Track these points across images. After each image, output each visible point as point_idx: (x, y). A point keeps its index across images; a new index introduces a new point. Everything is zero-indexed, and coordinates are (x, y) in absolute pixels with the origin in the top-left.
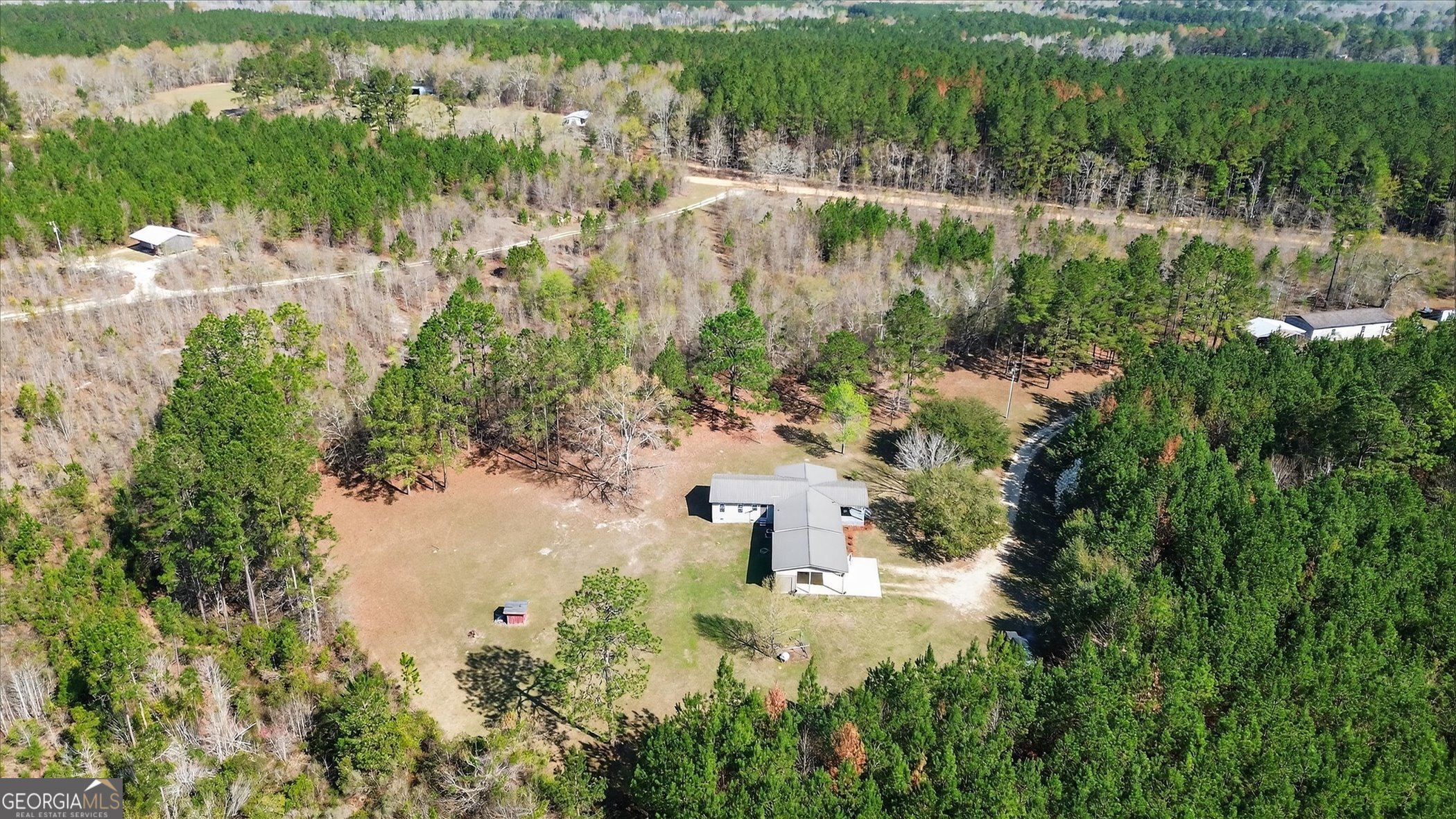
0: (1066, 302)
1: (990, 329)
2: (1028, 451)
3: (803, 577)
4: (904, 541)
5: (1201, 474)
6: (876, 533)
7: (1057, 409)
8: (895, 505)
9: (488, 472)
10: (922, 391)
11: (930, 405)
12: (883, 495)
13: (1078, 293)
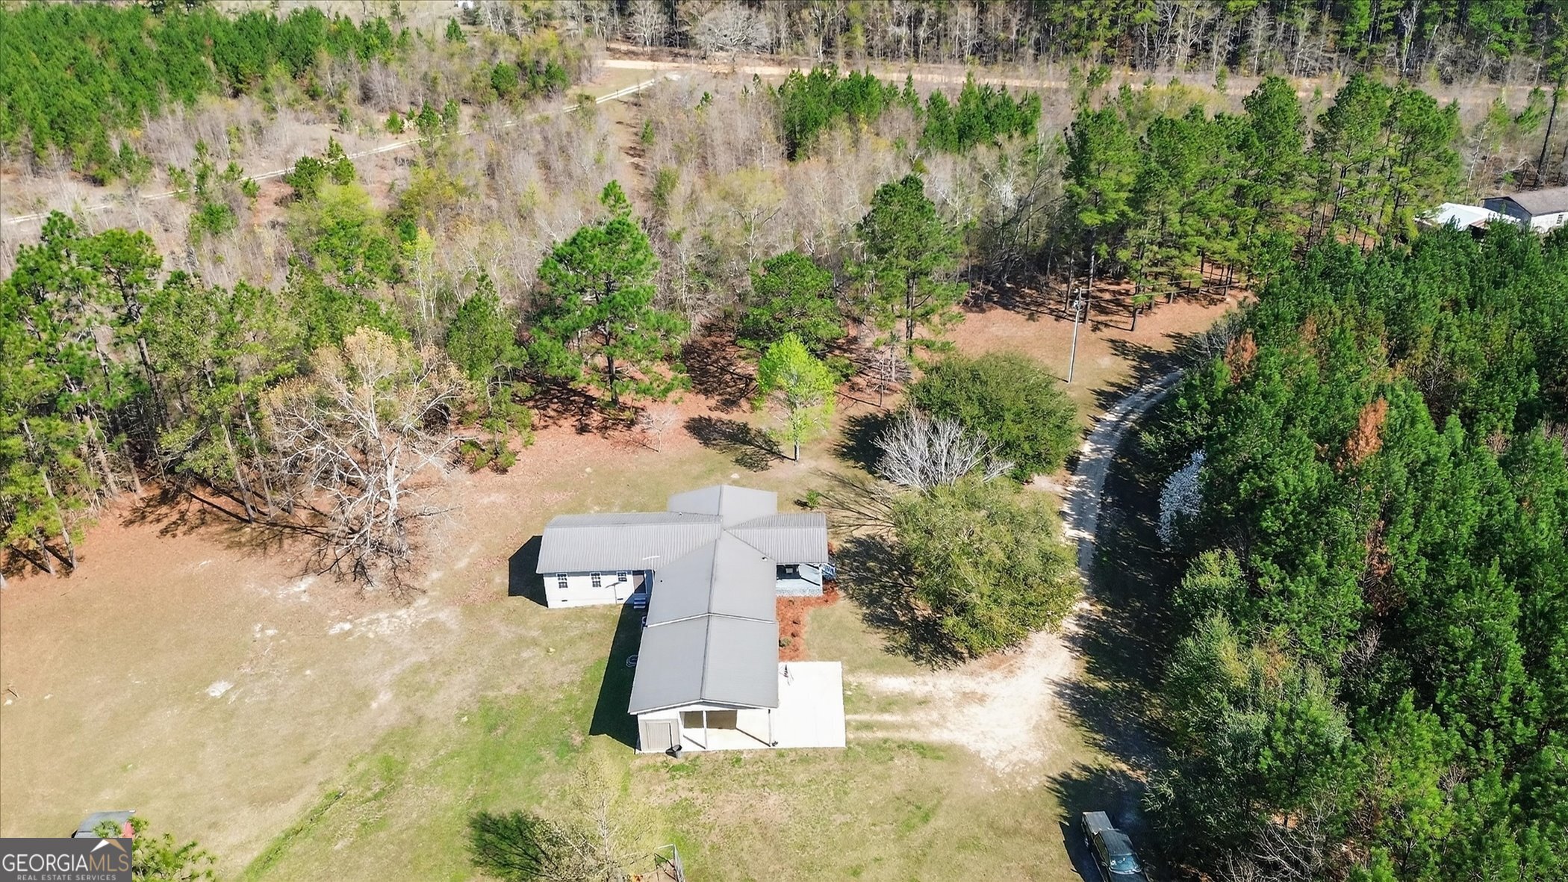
0: (1158, 186)
1: (1040, 242)
2: (1107, 436)
3: (692, 720)
4: (894, 621)
5: (1443, 472)
6: (846, 609)
7: (1150, 362)
8: (882, 550)
9: (164, 532)
10: (928, 346)
11: (938, 369)
12: (860, 533)
13: (1177, 174)
